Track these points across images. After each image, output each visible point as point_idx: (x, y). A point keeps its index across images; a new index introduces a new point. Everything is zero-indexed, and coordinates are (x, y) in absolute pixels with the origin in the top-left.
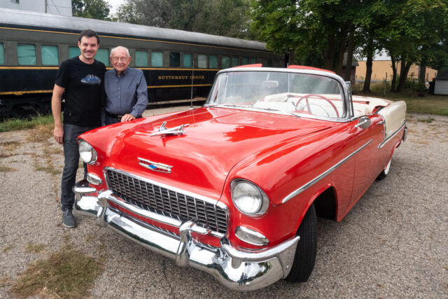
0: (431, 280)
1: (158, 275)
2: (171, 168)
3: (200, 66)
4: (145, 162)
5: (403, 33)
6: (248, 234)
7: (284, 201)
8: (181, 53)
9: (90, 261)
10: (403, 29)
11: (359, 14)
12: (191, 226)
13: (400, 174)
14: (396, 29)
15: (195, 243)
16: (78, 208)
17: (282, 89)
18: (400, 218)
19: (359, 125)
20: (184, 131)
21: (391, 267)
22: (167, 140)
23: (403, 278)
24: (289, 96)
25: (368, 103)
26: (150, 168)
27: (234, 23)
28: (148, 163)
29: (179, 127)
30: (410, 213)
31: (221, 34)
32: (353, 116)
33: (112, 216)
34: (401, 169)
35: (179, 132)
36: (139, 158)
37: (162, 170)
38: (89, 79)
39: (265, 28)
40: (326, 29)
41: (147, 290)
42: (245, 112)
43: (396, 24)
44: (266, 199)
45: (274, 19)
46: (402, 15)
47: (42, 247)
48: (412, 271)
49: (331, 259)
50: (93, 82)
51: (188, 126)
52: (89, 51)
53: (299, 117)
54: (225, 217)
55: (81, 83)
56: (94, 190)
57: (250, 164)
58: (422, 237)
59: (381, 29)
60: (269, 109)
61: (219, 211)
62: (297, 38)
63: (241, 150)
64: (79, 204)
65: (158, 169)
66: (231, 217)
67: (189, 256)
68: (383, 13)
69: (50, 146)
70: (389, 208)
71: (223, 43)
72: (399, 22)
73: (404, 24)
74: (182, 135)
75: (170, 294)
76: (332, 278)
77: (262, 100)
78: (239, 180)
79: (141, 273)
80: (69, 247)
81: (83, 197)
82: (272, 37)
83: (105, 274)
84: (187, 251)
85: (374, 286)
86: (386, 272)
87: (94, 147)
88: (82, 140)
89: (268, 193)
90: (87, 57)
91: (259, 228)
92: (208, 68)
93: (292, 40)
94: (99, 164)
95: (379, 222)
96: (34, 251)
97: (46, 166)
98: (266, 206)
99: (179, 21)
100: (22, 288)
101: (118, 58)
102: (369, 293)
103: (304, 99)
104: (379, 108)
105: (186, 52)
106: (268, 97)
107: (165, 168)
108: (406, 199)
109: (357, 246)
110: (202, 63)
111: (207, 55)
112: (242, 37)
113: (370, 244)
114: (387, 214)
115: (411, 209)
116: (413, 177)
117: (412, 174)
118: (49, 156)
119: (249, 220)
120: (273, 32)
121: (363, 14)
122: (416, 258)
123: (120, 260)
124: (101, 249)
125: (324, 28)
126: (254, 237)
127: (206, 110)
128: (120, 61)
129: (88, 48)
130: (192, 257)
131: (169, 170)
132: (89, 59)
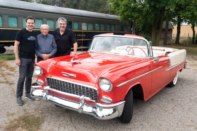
0: (183, 124)
1: (69, 122)
2: (76, 76)
3: (83, 29)
4: (65, 74)
5: (192, 14)
6: (105, 98)
7: (118, 86)
8: (72, 22)
9: (38, 118)
10: (193, 11)
11: (169, 3)
12: (84, 97)
13: (182, 85)
14: (189, 11)
15: (85, 104)
16: (33, 95)
17: (122, 44)
18: (177, 103)
19: (154, 60)
20: (81, 62)
21: (167, 119)
22: (74, 65)
23: (172, 123)
24: (128, 47)
25: (164, 50)
26: (67, 76)
27: (102, 4)
28: (66, 74)
29: (79, 60)
30: (182, 101)
31: (95, 11)
32: (153, 56)
33: (49, 97)
34: (184, 82)
35: (79, 62)
36: (62, 72)
37: (72, 76)
38: (31, 38)
39: (119, 9)
40: (152, 10)
41: (64, 127)
42: (106, 54)
43: (189, 8)
44: (112, 85)
45: (124, 5)
46: (192, 4)
47: (14, 114)
48: (176, 121)
49: (142, 116)
50: (33, 39)
51: (82, 60)
52: (31, 26)
53: (128, 57)
54: (97, 93)
55: (28, 40)
56: (41, 86)
57: (106, 73)
58: (185, 110)
59: (181, 11)
60: (116, 53)
61: (95, 92)
62: (136, 15)
63: (103, 69)
64: (34, 93)
65: (70, 76)
66: (99, 94)
67: (83, 110)
68: (181, 3)
69: (3, 72)
70: (173, 99)
71: (96, 16)
72: (191, 8)
73: (193, 8)
74: (80, 63)
75: (74, 128)
76: (141, 122)
77: (115, 49)
78: (102, 78)
79: (61, 121)
80: (27, 114)
81: (36, 90)
82: (123, 14)
83: (45, 122)
84: (82, 108)
85: (158, 125)
86: (165, 121)
87: (42, 68)
88: (36, 65)
89: (112, 83)
90: (30, 28)
91: (109, 96)
92: (88, 30)
93: (133, 16)
94: (43, 75)
95: (167, 104)
96: (11, 115)
97: (5, 81)
98: (112, 88)
99: (71, 3)
100: (10, 128)
101: (44, 29)
102: (156, 127)
103: (132, 49)
104: (168, 53)
105: (75, 21)
106: (117, 48)
107: (74, 76)
108: (182, 95)
109: (154, 112)
110: (84, 27)
111: (87, 23)
112: (106, 13)
113: (160, 112)
114: (171, 101)
115: (183, 99)
116: (188, 86)
117: (189, 85)
118: (4, 76)
119: (106, 93)
120: (123, 12)
121: (171, 3)
122: (179, 117)
123: (51, 117)
124: (42, 114)
125: (151, 10)
126: (108, 100)
127: (88, 53)
128: (45, 31)
129: (31, 25)
130: (84, 110)
131: (75, 76)
132: (31, 29)
